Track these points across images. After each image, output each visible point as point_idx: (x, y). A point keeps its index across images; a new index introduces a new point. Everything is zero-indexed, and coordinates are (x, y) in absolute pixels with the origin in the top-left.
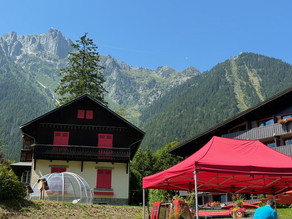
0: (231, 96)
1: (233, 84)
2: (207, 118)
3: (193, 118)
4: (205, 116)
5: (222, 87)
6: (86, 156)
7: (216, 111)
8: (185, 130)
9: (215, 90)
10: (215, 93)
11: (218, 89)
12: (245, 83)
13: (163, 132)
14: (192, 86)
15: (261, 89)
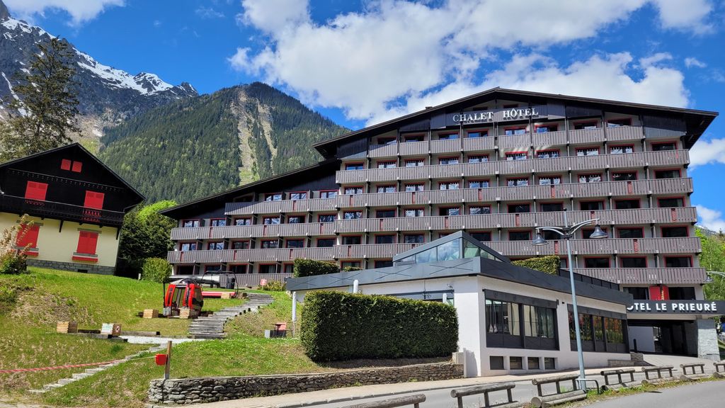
0: (234, 132)
1: (238, 118)
2: (198, 155)
3: (180, 152)
4: (196, 152)
5: (224, 120)
6: (69, 216)
7: (212, 148)
8: (167, 166)
9: (214, 122)
10: (214, 125)
11: (218, 121)
12: (253, 120)
13: (135, 165)
14: (185, 109)
15: (271, 132)
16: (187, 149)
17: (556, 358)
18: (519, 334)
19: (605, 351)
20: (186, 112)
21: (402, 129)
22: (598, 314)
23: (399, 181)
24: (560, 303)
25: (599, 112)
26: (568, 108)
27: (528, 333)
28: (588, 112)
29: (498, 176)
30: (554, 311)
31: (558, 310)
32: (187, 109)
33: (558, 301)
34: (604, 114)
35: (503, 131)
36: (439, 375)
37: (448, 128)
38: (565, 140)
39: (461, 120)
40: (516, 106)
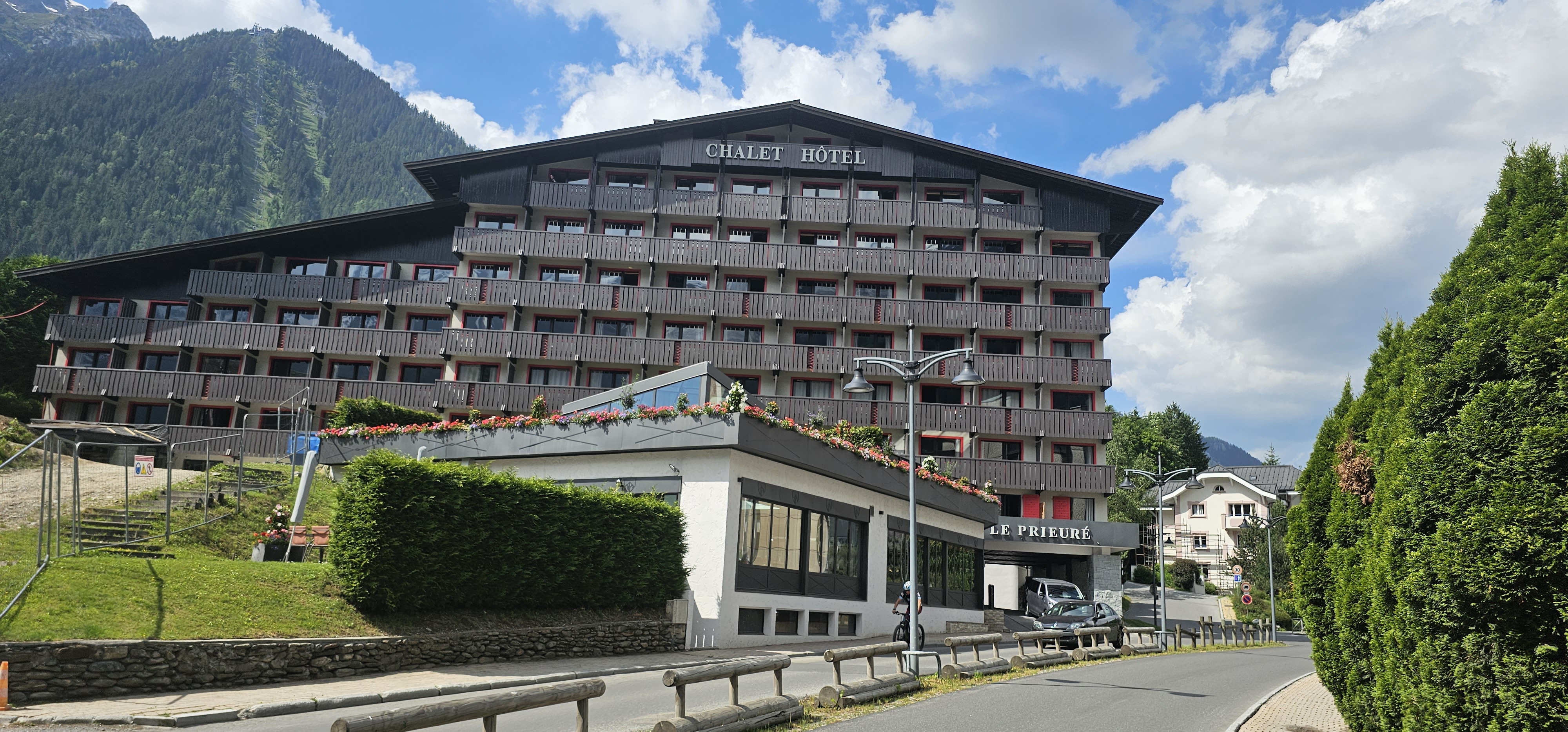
1: (244, 101)
2: (142, 169)
3: (96, 156)
4: (137, 162)
5: (209, 100)
7: (175, 157)
8: (61, 185)
9: (185, 101)
12: (279, 110)
14: (113, 62)
15: (319, 142)
16: (114, 153)
17: (860, 615)
18: (797, 568)
19: (944, 604)
20: (117, 71)
21: (602, 158)
22: (936, 536)
23: (589, 261)
24: (876, 512)
25: (970, 174)
26: (919, 158)
27: (813, 567)
28: (951, 171)
29: (782, 271)
30: (864, 528)
31: (870, 525)
32: (120, 63)
33: (872, 508)
34: (978, 179)
35: (799, 187)
36: (636, 644)
37: (695, 167)
38: (909, 219)
39: (722, 155)
40: (826, 142)
